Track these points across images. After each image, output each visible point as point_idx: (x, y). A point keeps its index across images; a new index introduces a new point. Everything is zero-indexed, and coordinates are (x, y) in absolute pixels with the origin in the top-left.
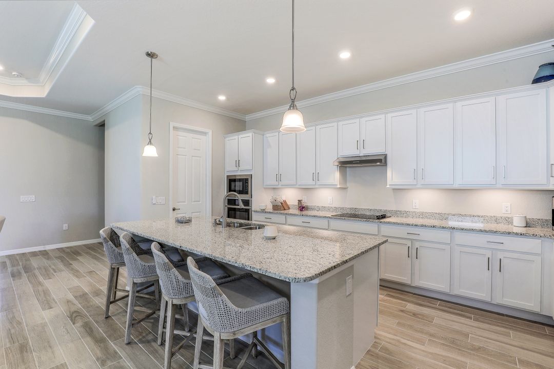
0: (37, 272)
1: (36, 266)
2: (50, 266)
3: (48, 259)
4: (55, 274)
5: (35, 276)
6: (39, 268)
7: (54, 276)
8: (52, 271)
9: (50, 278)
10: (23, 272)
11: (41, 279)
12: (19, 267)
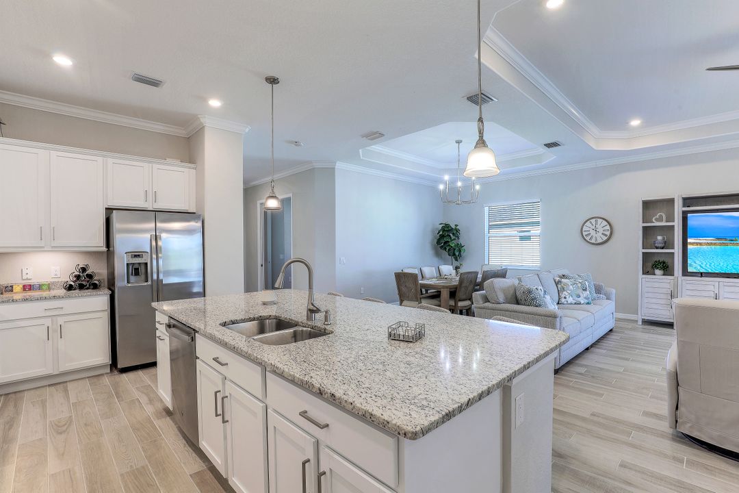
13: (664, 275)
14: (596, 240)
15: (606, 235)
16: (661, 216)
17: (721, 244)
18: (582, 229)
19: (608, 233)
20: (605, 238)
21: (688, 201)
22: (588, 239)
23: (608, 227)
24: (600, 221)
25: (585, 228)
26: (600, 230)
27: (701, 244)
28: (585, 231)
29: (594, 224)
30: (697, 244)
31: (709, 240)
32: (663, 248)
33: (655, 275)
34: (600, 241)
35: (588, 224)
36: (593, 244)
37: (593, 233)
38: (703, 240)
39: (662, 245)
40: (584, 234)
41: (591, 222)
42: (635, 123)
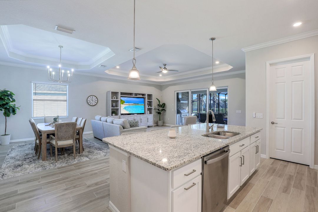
13: (115, 115)
14: (92, 104)
16: (115, 97)
17: (135, 105)
18: (87, 99)
19: (97, 102)
20: (95, 103)
21: (122, 93)
22: (89, 103)
23: (96, 100)
24: (94, 97)
25: (88, 99)
26: (94, 100)
27: (130, 105)
29: (92, 98)
30: (129, 105)
31: (132, 104)
33: (113, 115)
34: (94, 104)
35: (89, 98)
36: (91, 106)
37: (91, 101)
38: (130, 104)
39: (115, 106)
40: (88, 101)
41: (91, 97)
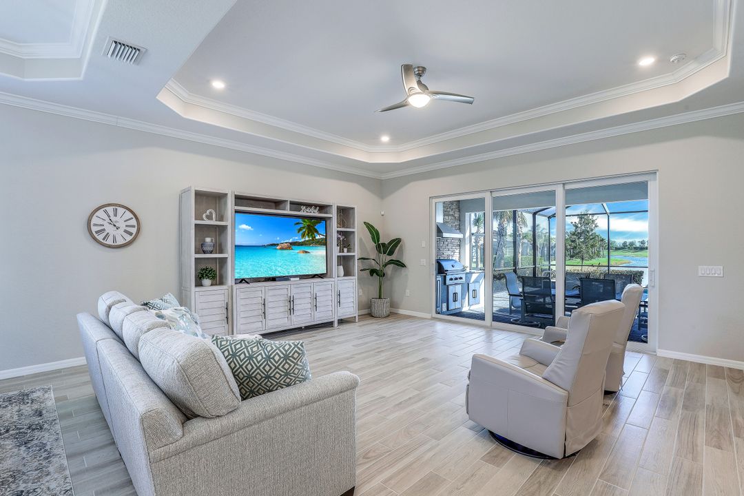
0: (702, 416)
1: (707, 402)
2: (733, 413)
3: (737, 394)
4: (734, 439)
5: (694, 425)
6: (711, 409)
7: (731, 443)
8: (732, 430)
9: (720, 447)
10: (680, 404)
11: (702, 436)
12: (680, 391)
13: (212, 285)
14: (114, 240)
15: (131, 234)
16: (211, 213)
18: (89, 221)
19: (134, 231)
20: (129, 238)
21: (239, 199)
22: (100, 238)
23: (134, 222)
24: (121, 211)
25: (95, 220)
26: (121, 224)
28: (95, 225)
29: (112, 214)
32: (211, 252)
33: (202, 286)
34: (120, 241)
35: (101, 213)
36: (109, 246)
37: (109, 229)
39: (211, 249)
40: (94, 229)
41: (106, 212)
42: (218, 85)
